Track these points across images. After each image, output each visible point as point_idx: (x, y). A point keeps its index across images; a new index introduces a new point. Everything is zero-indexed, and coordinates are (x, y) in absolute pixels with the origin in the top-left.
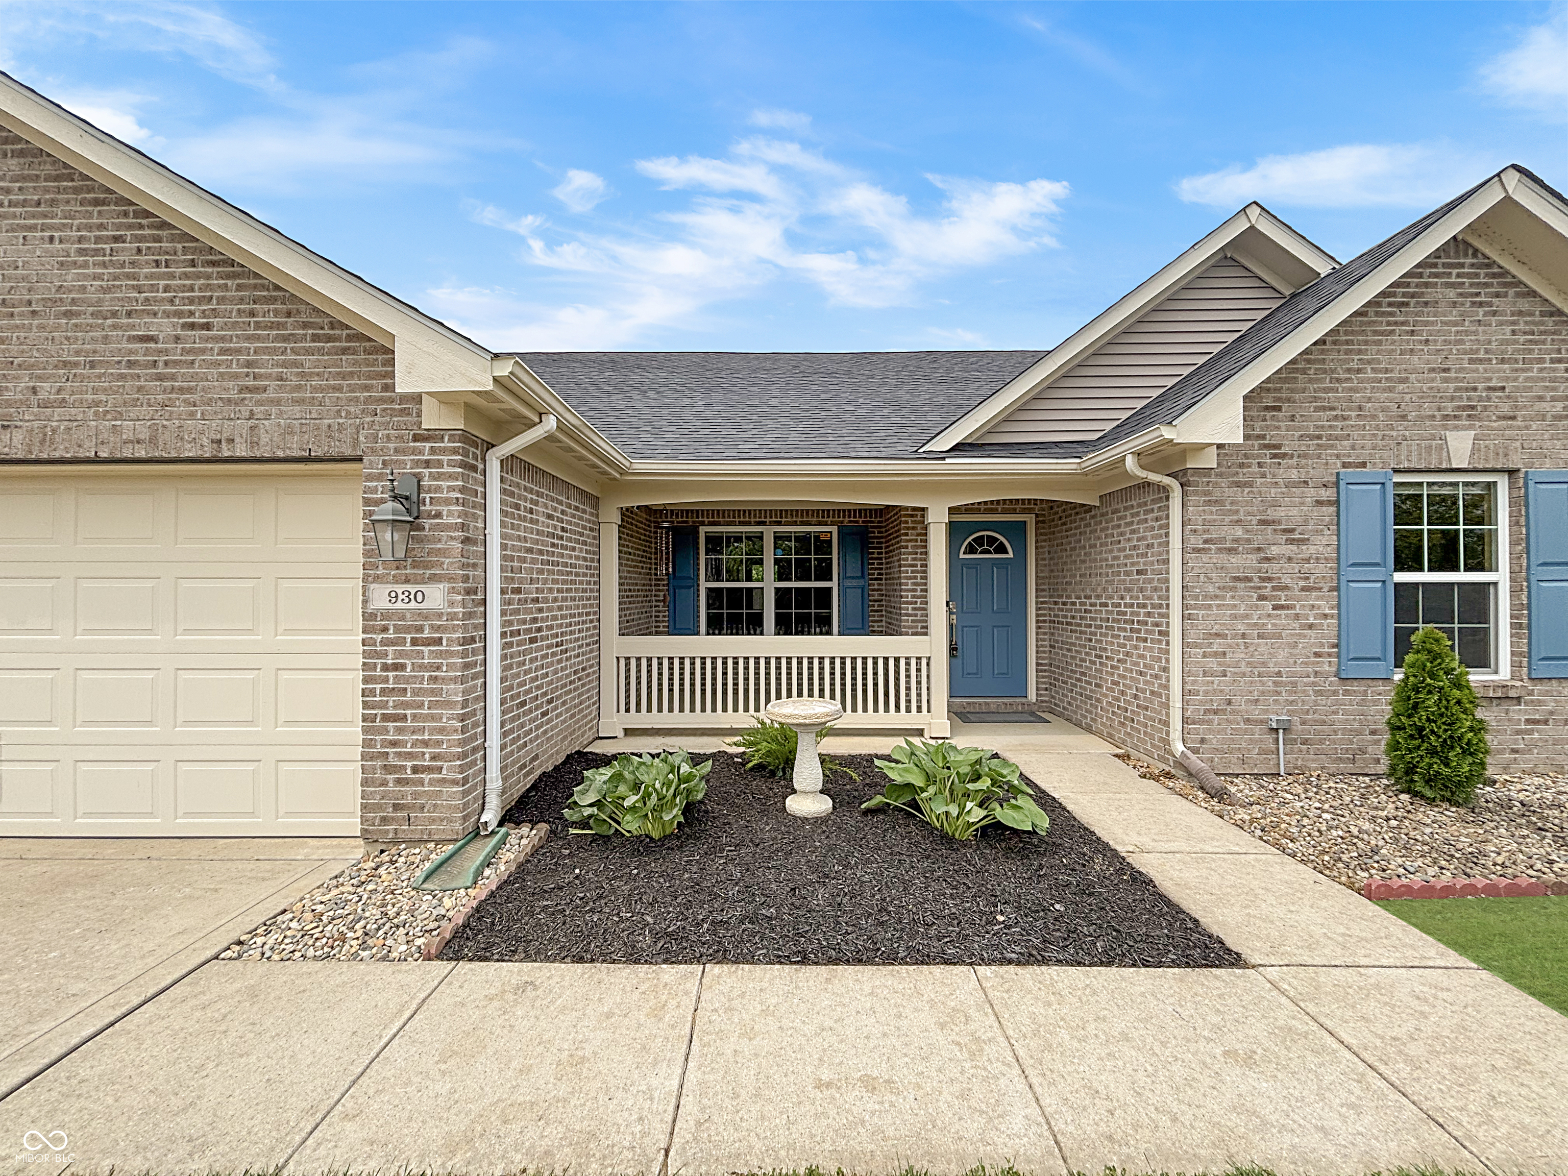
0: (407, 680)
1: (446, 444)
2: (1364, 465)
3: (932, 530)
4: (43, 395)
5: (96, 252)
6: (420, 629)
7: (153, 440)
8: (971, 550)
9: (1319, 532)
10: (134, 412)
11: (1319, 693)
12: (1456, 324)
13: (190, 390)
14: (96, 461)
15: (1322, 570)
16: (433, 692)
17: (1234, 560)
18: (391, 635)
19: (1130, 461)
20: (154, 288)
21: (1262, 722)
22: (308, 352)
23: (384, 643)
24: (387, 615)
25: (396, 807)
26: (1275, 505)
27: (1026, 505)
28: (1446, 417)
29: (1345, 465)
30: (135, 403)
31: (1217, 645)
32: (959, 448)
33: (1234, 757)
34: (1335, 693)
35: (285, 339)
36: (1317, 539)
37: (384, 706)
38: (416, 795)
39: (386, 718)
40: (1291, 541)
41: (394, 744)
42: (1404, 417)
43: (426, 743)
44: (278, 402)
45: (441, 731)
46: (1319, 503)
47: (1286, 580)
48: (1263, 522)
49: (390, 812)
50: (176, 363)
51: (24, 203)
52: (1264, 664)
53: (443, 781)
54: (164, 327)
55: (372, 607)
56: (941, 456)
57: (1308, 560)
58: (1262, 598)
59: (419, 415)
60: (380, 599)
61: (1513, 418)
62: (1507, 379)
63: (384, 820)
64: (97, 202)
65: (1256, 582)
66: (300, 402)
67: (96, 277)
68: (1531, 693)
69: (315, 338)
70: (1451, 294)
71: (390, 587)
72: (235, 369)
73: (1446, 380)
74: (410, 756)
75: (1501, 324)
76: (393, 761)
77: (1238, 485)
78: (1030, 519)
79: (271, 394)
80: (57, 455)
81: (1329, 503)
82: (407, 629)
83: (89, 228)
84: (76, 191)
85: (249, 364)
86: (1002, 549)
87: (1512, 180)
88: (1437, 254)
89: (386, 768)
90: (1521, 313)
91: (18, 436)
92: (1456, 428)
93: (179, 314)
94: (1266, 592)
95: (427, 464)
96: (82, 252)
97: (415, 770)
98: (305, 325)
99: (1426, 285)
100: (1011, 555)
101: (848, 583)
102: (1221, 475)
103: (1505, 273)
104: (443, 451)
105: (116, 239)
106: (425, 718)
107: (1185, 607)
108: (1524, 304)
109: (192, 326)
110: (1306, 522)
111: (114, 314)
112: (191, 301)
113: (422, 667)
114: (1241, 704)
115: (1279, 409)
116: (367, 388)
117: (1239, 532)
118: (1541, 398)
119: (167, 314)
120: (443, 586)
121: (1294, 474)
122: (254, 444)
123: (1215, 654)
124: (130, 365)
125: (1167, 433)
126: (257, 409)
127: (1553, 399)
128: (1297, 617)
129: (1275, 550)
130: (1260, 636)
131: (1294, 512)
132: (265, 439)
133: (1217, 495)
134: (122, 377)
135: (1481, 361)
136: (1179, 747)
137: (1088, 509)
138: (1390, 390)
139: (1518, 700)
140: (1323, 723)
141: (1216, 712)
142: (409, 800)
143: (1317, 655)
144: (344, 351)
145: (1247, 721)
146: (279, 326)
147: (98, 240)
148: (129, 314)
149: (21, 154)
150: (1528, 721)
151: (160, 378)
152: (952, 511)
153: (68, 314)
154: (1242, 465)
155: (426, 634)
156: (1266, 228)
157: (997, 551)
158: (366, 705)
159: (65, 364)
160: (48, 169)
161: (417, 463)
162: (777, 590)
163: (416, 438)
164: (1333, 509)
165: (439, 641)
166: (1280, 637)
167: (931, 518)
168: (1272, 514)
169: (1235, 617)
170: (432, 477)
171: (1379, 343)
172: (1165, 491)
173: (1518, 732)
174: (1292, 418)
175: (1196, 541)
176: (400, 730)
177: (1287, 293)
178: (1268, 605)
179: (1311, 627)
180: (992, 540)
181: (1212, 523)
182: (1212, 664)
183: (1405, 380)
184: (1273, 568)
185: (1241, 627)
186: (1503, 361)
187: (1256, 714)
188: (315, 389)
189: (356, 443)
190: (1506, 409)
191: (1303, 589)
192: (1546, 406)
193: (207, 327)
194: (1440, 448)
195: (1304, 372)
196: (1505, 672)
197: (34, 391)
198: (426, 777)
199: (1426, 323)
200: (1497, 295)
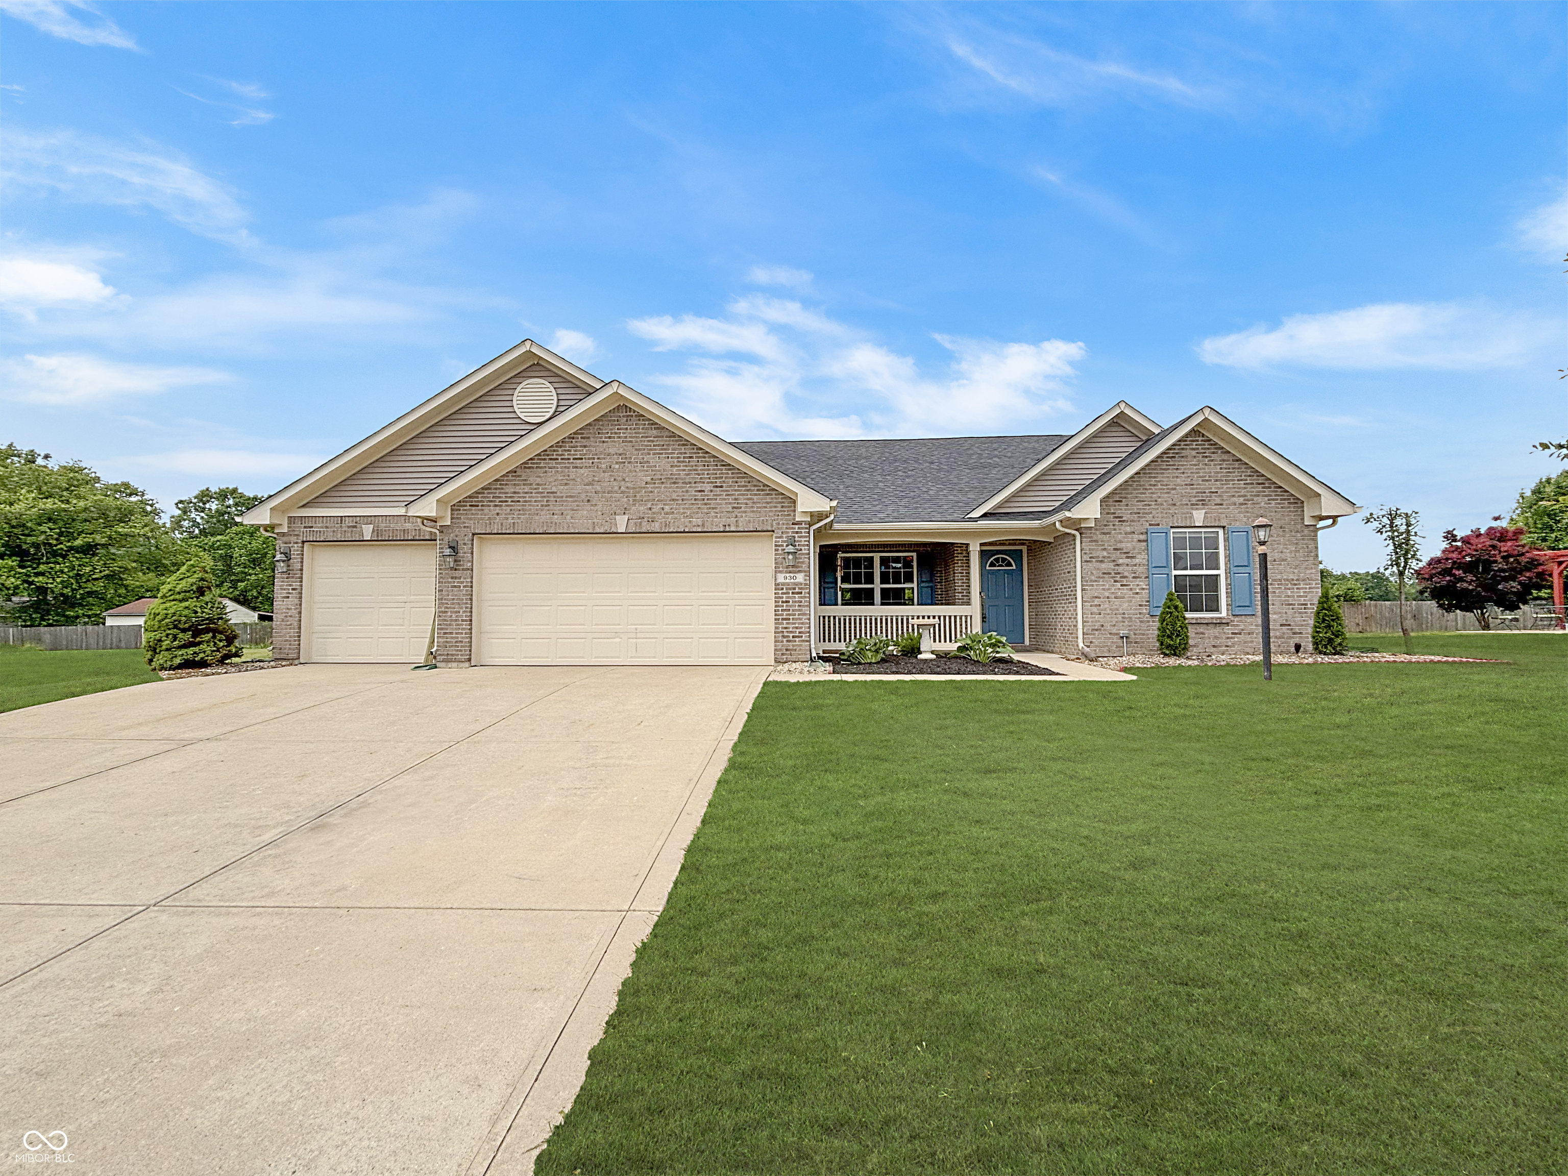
0: (791, 606)
1: (803, 526)
2: (1158, 525)
3: (972, 554)
4: (666, 510)
5: (683, 462)
6: (794, 589)
7: (703, 525)
8: (992, 565)
9: (1140, 553)
10: (696, 516)
11: (1141, 622)
12: (1195, 465)
13: (715, 508)
14: (684, 532)
15: (1141, 569)
16: (799, 610)
17: (1103, 566)
18: (785, 591)
19: (1058, 524)
20: (703, 474)
21: (1117, 634)
22: (756, 495)
23: (782, 593)
24: (783, 584)
25: (787, 650)
26: (1121, 542)
27: (1022, 542)
28: (1192, 505)
29: (1150, 525)
30: (697, 513)
31: (1096, 602)
32: (985, 516)
33: (1105, 649)
34: (1148, 622)
35: (748, 490)
36: (1139, 556)
37: (782, 615)
38: (793, 646)
39: (783, 619)
40: (1127, 557)
41: (786, 628)
42: (1174, 505)
43: (797, 628)
44: (745, 512)
45: (802, 623)
46: (1140, 541)
47: (1126, 574)
48: (1115, 549)
49: (784, 652)
50: (711, 499)
51: (659, 445)
52: (1117, 609)
53: (803, 641)
54: (707, 487)
55: (778, 581)
56: (975, 520)
57: (1135, 565)
58: (1115, 581)
59: (795, 515)
60: (781, 578)
61: (1221, 505)
62: (1219, 488)
63: (783, 654)
64: (684, 445)
65: (1113, 575)
66: (753, 512)
67: (684, 470)
68: (1233, 621)
69: (758, 490)
70: (1194, 453)
71: (783, 575)
72: (731, 501)
73: (1192, 489)
74: (791, 632)
75: (1215, 465)
76: (786, 634)
77: (1104, 534)
78: (1024, 549)
79: (743, 509)
80: (671, 530)
81: (1144, 541)
82: (790, 589)
83: (681, 453)
84: (677, 441)
85: (736, 499)
86: (1009, 564)
87: (1207, 412)
88: (1187, 435)
89: (783, 637)
90: (1224, 460)
91: (657, 524)
92: (1197, 509)
93: (712, 483)
94: (1118, 579)
95: (797, 533)
96: (678, 462)
97: (793, 637)
98: (755, 486)
99: (1183, 449)
100: (1014, 567)
101: (923, 585)
102: (1096, 530)
103: (1216, 444)
104: (802, 528)
105: (691, 457)
106: (797, 619)
107: (1082, 585)
108: (1225, 457)
109: (717, 487)
110: (1134, 549)
111: (690, 483)
112: (716, 478)
113: (796, 602)
114: (1108, 626)
115: (1121, 501)
116: (776, 507)
117: (1105, 554)
118: (1233, 496)
119: (708, 483)
120: (803, 574)
121: (1128, 529)
122: (737, 526)
123: (1096, 605)
124: (695, 500)
125: (1068, 514)
126: (739, 515)
127: (1239, 496)
128: (1131, 589)
129: (1121, 561)
130: (1116, 598)
131: (1129, 545)
132: (741, 524)
133: (1095, 538)
134: (693, 504)
135: (1207, 481)
136: (1081, 645)
137: (1050, 543)
138: (1168, 493)
139: (1227, 624)
140: (1143, 634)
141: (1097, 630)
142: (791, 647)
143: (1140, 605)
144: (768, 494)
145: (1110, 634)
146: (746, 486)
147: (684, 458)
148: (695, 483)
149: (658, 428)
150: (1233, 633)
151: (706, 504)
152: (981, 545)
153: (675, 483)
154: (1106, 525)
155: (797, 590)
156: (1128, 412)
157: (1007, 565)
158: (776, 615)
159: (673, 500)
160: (667, 433)
161: (793, 532)
162: (882, 589)
163: (793, 524)
164: (1145, 544)
165: (801, 593)
166: (1124, 598)
167: (971, 549)
168: (1119, 546)
169: (1104, 589)
170: (799, 537)
171: (1163, 473)
172: (1074, 536)
173: (1228, 638)
174: (1127, 505)
175: (1086, 558)
176: (788, 623)
177: (1144, 438)
178: (1119, 584)
179: (1137, 593)
180: (1004, 560)
181: (1093, 549)
182: (1095, 609)
183: (1175, 489)
184: (1120, 569)
185: (1107, 594)
186: (1217, 481)
187: (1114, 631)
188: (758, 507)
189: (772, 526)
190: (1219, 501)
191: (1134, 577)
192: (1235, 499)
193: (721, 487)
194: (1190, 518)
195: (1131, 485)
196: (1224, 613)
197: (663, 509)
198: (797, 639)
199: (1182, 465)
200: (1213, 453)
